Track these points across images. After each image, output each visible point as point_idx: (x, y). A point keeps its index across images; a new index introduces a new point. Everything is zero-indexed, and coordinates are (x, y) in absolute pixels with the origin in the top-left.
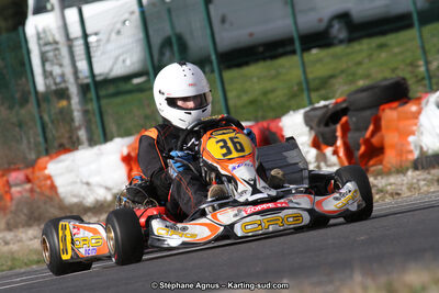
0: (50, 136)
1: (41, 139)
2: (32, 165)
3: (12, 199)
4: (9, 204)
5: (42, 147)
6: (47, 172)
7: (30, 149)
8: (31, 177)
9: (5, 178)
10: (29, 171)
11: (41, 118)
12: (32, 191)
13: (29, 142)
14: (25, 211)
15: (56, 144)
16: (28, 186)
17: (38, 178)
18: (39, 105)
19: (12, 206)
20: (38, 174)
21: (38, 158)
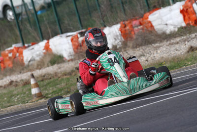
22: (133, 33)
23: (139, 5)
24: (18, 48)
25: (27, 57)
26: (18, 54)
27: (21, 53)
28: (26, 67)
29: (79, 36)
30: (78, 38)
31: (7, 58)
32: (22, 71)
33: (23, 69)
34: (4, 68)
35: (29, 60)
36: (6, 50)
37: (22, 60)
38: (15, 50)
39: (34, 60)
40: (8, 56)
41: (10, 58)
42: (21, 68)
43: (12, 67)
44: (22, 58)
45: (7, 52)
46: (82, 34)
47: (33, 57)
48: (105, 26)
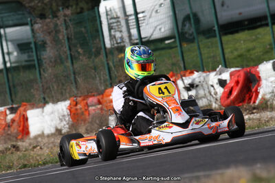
0: (113, 75)
1: (108, 77)
2: (102, 93)
3: (89, 114)
4: (87, 117)
5: (108, 83)
6: (111, 97)
7: (101, 83)
8: (101, 100)
9: (85, 102)
10: (100, 97)
11: (108, 64)
12: (102, 109)
13: (100, 79)
14: (97, 122)
15: (117, 80)
16: (99, 106)
17: (106, 101)
18: (107, 57)
19: (89, 119)
20: (105, 99)
21: (106, 89)
23: (98, 79)
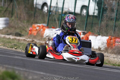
22: (114, 45)
24: (44, 26)
25: (47, 34)
26: (42, 30)
27: (44, 30)
28: (43, 39)
29: (82, 34)
30: (81, 35)
31: (35, 29)
32: (40, 40)
33: (41, 39)
34: (31, 34)
35: (47, 35)
36: (36, 24)
37: (43, 34)
38: (41, 27)
39: (50, 37)
40: (36, 28)
41: (36, 30)
42: (40, 38)
43: (36, 36)
44: (43, 33)
45: (36, 26)
46: (84, 33)
47: (50, 35)
48: (99, 35)
